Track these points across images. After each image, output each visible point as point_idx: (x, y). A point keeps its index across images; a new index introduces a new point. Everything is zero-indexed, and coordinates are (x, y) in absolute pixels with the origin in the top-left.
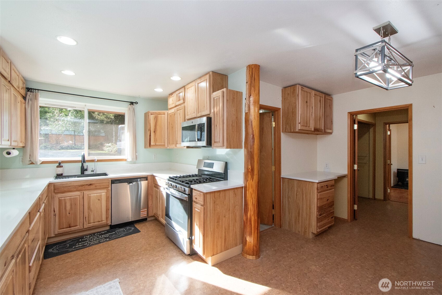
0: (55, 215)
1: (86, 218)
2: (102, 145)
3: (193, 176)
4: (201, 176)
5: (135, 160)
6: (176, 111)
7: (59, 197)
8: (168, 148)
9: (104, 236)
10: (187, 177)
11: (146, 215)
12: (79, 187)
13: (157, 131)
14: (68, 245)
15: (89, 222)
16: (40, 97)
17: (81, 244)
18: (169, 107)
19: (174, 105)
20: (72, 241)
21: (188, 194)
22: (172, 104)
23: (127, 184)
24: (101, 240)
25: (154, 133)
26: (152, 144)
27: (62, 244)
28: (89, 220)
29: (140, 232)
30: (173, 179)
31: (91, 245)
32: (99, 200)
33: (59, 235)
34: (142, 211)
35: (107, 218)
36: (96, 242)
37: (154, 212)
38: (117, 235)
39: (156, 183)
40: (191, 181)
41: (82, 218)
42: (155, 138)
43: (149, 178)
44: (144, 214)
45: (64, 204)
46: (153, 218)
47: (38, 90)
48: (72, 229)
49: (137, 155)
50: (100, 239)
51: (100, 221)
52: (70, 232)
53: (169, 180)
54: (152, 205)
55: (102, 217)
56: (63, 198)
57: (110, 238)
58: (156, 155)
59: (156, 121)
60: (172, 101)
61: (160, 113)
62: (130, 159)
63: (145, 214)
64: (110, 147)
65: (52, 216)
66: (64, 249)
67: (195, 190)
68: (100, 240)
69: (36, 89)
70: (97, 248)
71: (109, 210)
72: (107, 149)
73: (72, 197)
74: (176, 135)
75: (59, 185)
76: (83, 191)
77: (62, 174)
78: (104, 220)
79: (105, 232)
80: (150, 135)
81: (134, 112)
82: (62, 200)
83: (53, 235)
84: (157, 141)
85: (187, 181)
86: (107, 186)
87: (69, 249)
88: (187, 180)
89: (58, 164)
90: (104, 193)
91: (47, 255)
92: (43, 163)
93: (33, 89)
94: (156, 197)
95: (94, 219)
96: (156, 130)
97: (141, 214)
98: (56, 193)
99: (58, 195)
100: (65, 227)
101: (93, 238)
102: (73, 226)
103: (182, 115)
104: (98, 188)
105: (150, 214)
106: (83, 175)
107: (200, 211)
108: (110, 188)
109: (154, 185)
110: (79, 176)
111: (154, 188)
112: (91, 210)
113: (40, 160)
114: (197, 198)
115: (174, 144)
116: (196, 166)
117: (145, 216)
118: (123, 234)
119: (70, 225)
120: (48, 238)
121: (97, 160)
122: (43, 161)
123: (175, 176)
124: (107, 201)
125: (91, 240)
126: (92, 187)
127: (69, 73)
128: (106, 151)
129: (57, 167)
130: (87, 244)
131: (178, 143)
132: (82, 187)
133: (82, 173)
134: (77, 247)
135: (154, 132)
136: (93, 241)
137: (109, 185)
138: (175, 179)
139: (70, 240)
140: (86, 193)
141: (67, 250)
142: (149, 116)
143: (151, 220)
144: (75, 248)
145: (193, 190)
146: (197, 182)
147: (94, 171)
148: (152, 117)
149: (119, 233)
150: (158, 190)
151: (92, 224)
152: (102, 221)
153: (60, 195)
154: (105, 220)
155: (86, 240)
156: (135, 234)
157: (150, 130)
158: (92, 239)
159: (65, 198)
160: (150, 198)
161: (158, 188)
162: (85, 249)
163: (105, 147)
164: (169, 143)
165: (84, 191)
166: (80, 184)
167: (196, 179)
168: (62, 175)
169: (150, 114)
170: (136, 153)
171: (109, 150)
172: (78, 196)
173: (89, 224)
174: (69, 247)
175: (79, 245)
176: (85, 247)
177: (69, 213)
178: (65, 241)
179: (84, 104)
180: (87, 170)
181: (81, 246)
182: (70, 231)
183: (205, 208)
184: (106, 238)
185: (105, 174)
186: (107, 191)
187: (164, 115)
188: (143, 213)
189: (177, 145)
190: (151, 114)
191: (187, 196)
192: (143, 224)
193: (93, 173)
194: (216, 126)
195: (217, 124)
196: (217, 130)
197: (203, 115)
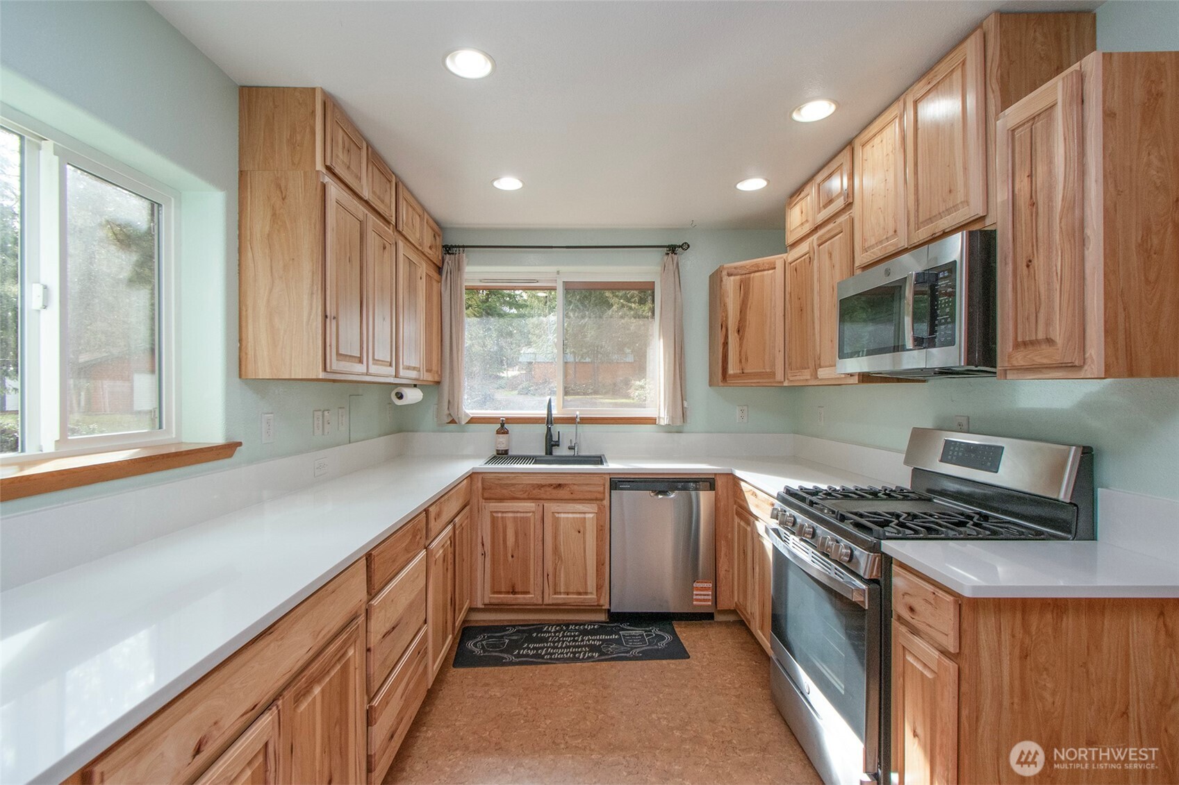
0: (484, 554)
1: (548, 575)
2: (627, 383)
3: (889, 495)
4: (930, 500)
5: (679, 422)
6: (816, 247)
7: (491, 510)
8: (786, 384)
9: (589, 640)
10: (860, 495)
11: (710, 603)
12: (534, 489)
13: (747, 329)
14: (507, 641)
15: (555, 590)
16: (468, 264)
17: (534, 648)
18: (790, 239)
19: (807, 228)
20: (518, 631)
21: (866, 577)
22: (802, 224)
23: (652, 494)
24: (580, 652)
25: (736, 334)
26: (731, 371)
27: (497, 634)
28: (555, 585)
29: (689, 657)
30: (803, 499)
31: (554, 659)
32: (579, 532)
33: (491, 607)
34: (697, 589)
35: (599, 588)
36: (567, 654)
37: (736, 599)
38: (622, 648)
39: (741, 502)
40: (881, 519)
41: (540, 572)
42: (740, 352)
43: (720, 483)
44: (702, 597)
45: (501, 530)
46: (731, 618)
47: (464, 247)
48: (519, 598)
49: (685, 405)
50: (578, 647)
51: (582, 591)
52: (515, 607)
53: (784, 501)
54: (731, 573)
55: (586, 584)
56: (500, 515)
57: (601, 654)
58: (745, 408)
59: (745, 293)
60: (798, 218)
61: (757, 265)
62: (664, 419)
63: (706, 597)
64: (644, 388)
65: (480, 555)
66: (496, 652)
67: (902, 566)
68: (578, 652)
69: (459, 247)
70: (565, 673)
71: (603, 565)
72: (637, 394)
73: (519, 515)
74: (814, 334)
75: (492, 480)
76: (542, 501)
77: (506, 452)
78: (591, 593)
79: (594, 625)
80: (726, 344)
81: (676, 273)
82: (498, 517)
83: (480, 606)
84: (747, 359)
85: (861, 516)
86: (599, 496)
87: (505, 656)
88: (861, 511)
89: (499, 426)
90: (591, 515)
91: (461, 657)
92: (473, 420)
93: (456, 247)
94: (741, 551)
95: (567, 585)
96: (745, 326)
97: (695, 597)
98: (486, 499)
99: (491, 504)
100: (503, 590)
101: (563, 636)
102: (520, 590)
103: (839, 256)
104: (578, 497)
105: (724, 603)
106: (549, 457)
107: (934, 678)
108: (606, 502)
109: (735, 507)
110: (536, 460)
111: (736, 517)
112: (560, 558)
113: (467, 415)
114: (917, 607)
115: (809, 368)
116: (904, 455)
117: (709, 606)
118: (638, 650)
119: (513, 587)
120: (472, 610)
121: (581, 419)
122: (472, 416)
123: (809, 485)
124: (599, 538)
125: (556, 642)
126: (562, 493)
127: (509, 183)
128: (633, 399)
129: (498, 432)
130: (545, 654)
131: (822, 364)
132: (540, 489)
133: (548, 452)
134: (523, 656)
135: (739, 331)
136: (561, 648)
137: (604, 493)
138: (808, 501)
139: (514, 626)
140: (551, 507)
141: (500, 655)
142: (722, 281)
143: (727, 623)
144: (518, 656)
145: (895, 568)
146: (916, 532)
147: (574, 449)
148: (730, 284)
149: (627, 642)
150: (749, 529)
151: (562, 597)
152: (586, 593)
153: (494, 506)
154: (595, 592)
155: (545, 640)
156: (673, 661)
157: (724, 326)
158: (559, 641)
159: (504, 515)
160: (723, 551)
161: (748, 523)
162: (539, 666)
163: (633, 388)
164: (788, 365)
165: (547, 501)
166: (535, 482)
167: (909, 514)
168: (507, 454)
169: (725, 273)
170: (684, 402)
171: (640, 395)
172: (531, 514)
173: (555, 594)
174: (509, 650)
175: (528, 648)
176: (540, 660)
177: (512, 556)
178: (502, 628)
179: (553, 269)
180: (558, 445)
181: (533, 656)
182: (514, 602)
183: (966, 671)
184: (593, 648)
185: (599, 460)
186: (599, 508)
187: (771, 272)
188: (701, 595)
189: (820, 369)
190: (729, 275)
191: (864, 587)
192: (701, 631)
193: (571, 453)
194: (1028, 266)
195: (1033, 257)
196: (1035, 286)
197: (942, 233)
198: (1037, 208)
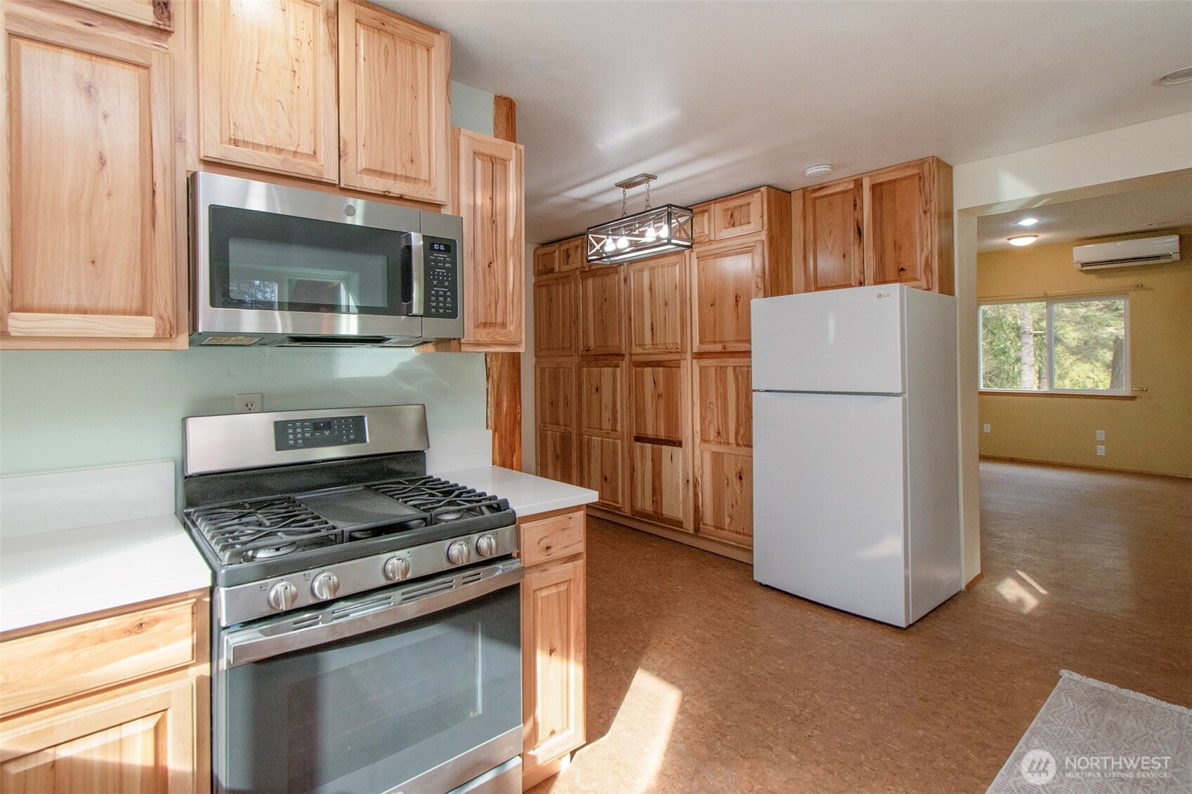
107: (568, 586)
114: (553, 543)
194: (489, 266)
195: (494, 261)
196: (495, 283)
197: (399, 196)
198: (496, 226)
